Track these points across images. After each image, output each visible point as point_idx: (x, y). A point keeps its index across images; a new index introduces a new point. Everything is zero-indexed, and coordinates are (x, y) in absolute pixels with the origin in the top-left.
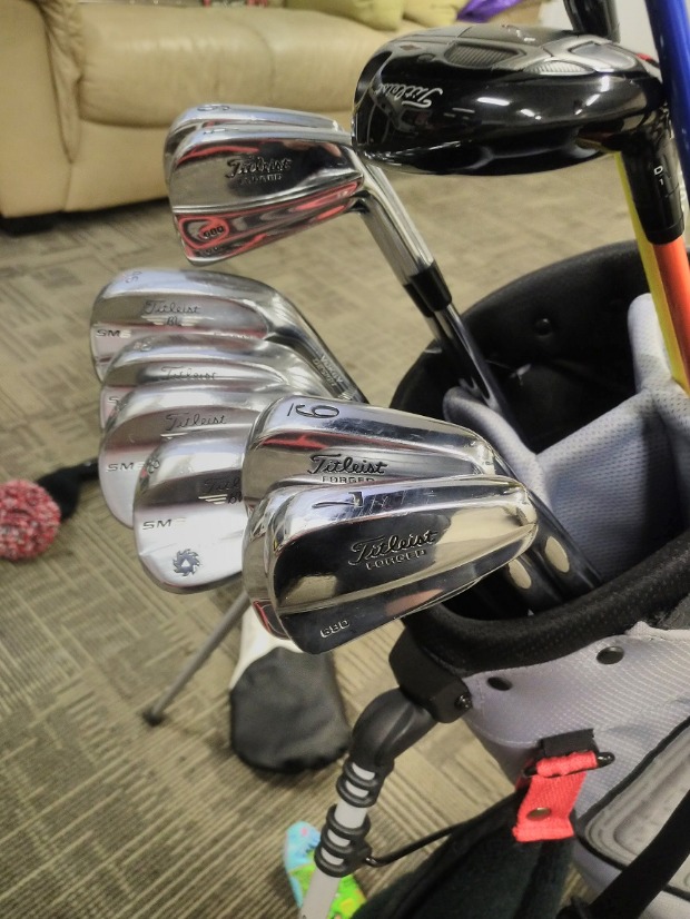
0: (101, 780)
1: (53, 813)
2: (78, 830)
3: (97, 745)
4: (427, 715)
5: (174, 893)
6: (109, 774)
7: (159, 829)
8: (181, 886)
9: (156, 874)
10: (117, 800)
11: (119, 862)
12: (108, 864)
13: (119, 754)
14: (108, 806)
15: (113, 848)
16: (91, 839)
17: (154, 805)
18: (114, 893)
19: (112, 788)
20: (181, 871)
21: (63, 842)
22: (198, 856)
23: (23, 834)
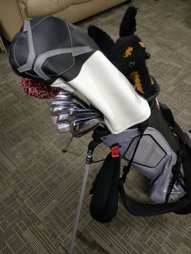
0: (57, 162)
1: (49, 168)
2: (54, 171)
3: (55, 157)
4: (97, 143)
5: (72, 179)
6: (58, 161)
7: (68, 170)
8: (73, 178)
9: (69, 176)
10: (60, 166)
11: (62, 175)
12: (60, 175)
13: (59, 158)
14: (58, 167)
15: (60, 173)
16: (56, 172)
17: (66, 166)
18: (62, 180)
19: (58, 164)
20: (73, 176)
21: (52, 173)
22: (75, 173)
23: (45, 172)
